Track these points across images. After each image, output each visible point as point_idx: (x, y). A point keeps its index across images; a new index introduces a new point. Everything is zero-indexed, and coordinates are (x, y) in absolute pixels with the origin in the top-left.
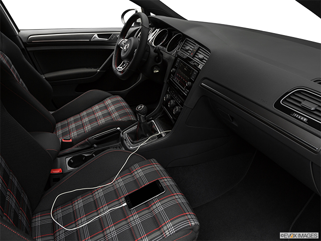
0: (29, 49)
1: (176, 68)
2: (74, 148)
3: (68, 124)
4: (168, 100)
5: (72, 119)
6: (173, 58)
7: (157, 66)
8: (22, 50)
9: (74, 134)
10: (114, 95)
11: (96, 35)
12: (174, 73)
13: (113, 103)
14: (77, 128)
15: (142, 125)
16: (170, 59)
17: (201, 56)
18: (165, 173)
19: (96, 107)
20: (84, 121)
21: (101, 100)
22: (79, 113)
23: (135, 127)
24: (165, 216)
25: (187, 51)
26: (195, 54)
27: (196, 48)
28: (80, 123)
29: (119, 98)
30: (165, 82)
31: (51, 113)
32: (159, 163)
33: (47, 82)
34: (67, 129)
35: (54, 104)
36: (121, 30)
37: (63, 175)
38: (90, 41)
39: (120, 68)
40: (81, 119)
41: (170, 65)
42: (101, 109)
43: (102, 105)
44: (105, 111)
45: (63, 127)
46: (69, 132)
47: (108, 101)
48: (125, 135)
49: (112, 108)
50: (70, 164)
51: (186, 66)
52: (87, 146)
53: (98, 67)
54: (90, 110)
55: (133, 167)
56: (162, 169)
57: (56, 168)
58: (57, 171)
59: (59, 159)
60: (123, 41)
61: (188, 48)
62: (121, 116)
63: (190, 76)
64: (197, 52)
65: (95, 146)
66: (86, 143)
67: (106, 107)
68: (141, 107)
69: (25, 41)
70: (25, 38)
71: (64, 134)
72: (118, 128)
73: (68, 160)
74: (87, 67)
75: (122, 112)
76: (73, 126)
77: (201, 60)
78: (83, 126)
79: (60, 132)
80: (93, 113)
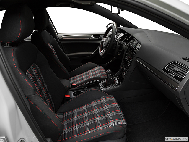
0: (61, 42)
1: (128, 53)
2: (77, 88)
3: (76, 78)
4: (123, 68)
5: (78, 76)
6: (127, 48)
7: (120, 51)
8: (58, 42)
9: (78, 82)
10: (99, 66)
11: (93, 36)
12: (126, 55)
13: (98, 69)
14: (80, 80)
15: (109, 79)
16: (126, 48)
17: (138, 47)
18: (116, 102)
19: (90, 71)
20: (83, 77)
21: (93, 68)
22: (82, 73)
23: (106, 81)
24: (111, 119)
25: (133, 44)
26: (136, 46)
27: (137, 43)
28: (81, 78)
29: (102, 67)
30: (123, 59)
31: (69, 72)
32: (114, 97)
33: (68, 58)
34: (75, 80)
35: (70, 68)
36: (104, 34)
37: (70, 98)
38: (90, 39)
39: (102, 52)
40: (82, 76)
41: (125, 51)
42: (92, 72)
43: (93, 70)
44: (94, 73)
45: (73, 79)
46: (76, 81)
47: (96, 68)
48: (101, 84)
49: (97, 72)
50: (74, 94)
51: (132, 52)
52: (83, 87)
53: (93, 52)
54: (87, 72)
55: (101, 98)
56: (115, 100)
57: (67, 95)
58: (68, 96)
59: (69, 92)
60: (104, 39)
61: (134, 43)
62: (101, 75)
63: (132, 57)
64: (137, 45)
65: (86, 88)
66: (82, 86)
67: (95, 71)
68: (108, 71)
69: (60, 38)
70: (60, 37)
71: (73, 83)
72: (98, 80)
73: (73, 92)
74: (88, 52)
75: (101, 74)
76: (78, 79)
77: (138, 48)
78: (83, 79)
79: (72, 81)
80: (88, 73)
